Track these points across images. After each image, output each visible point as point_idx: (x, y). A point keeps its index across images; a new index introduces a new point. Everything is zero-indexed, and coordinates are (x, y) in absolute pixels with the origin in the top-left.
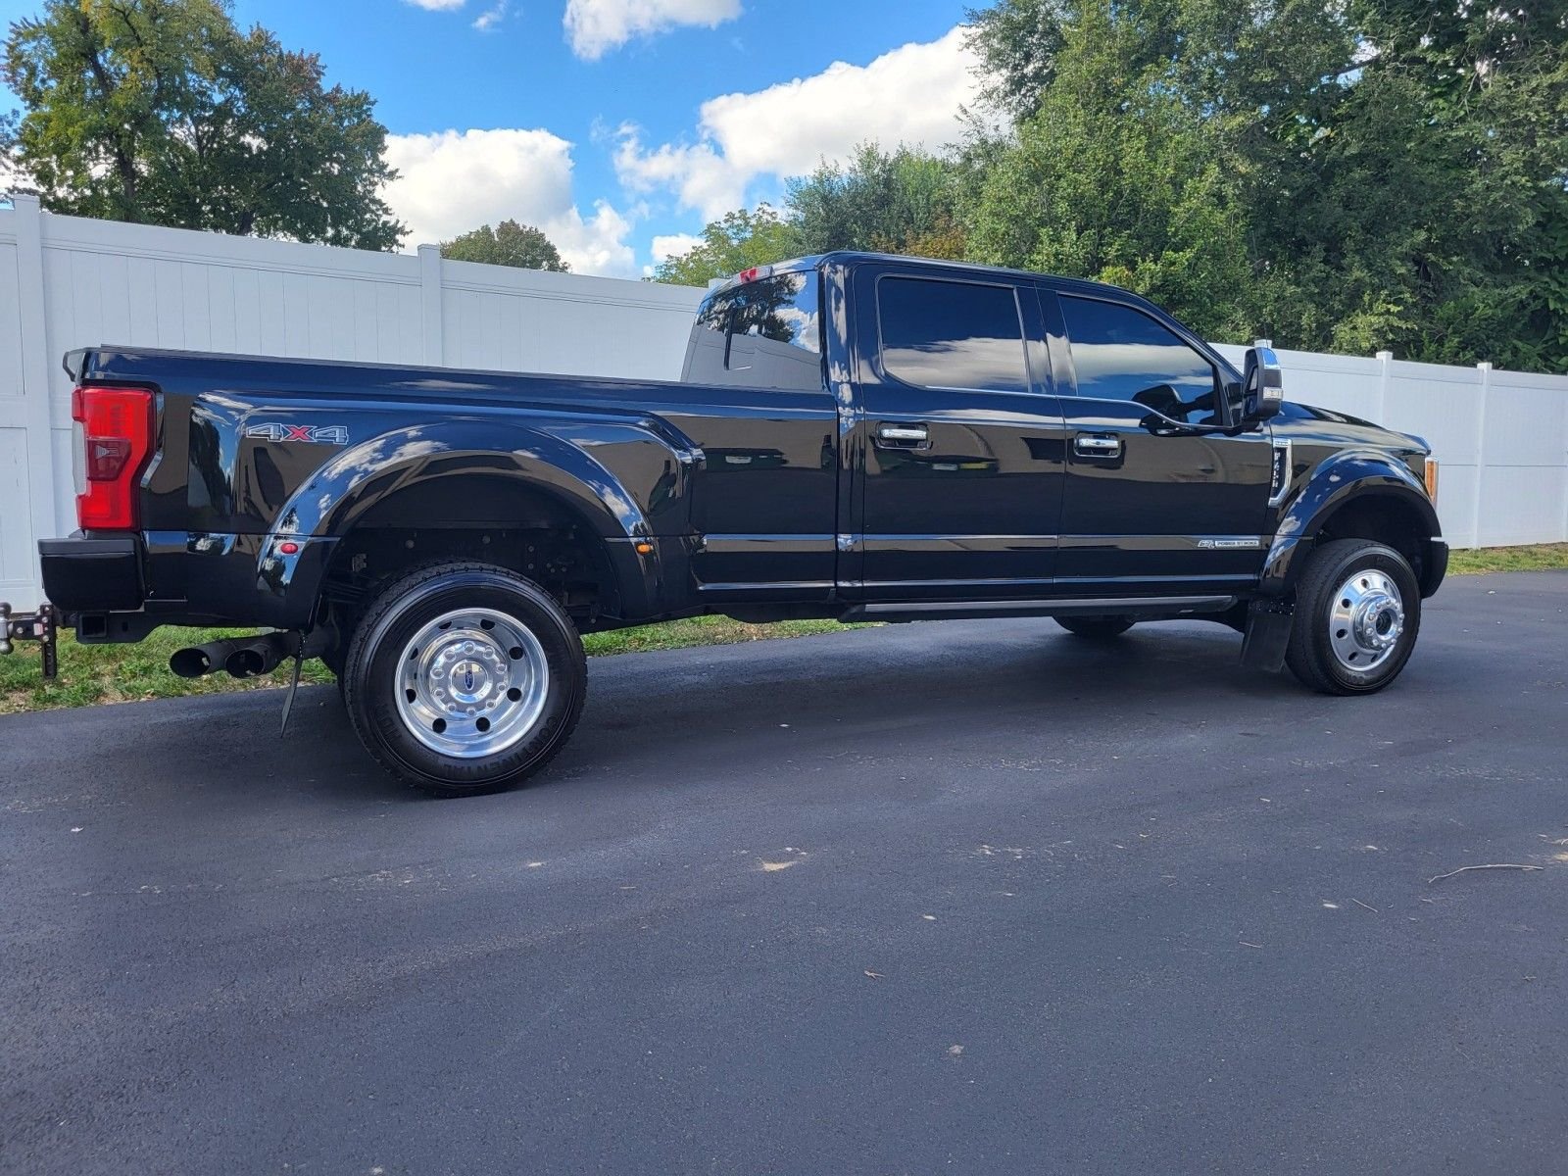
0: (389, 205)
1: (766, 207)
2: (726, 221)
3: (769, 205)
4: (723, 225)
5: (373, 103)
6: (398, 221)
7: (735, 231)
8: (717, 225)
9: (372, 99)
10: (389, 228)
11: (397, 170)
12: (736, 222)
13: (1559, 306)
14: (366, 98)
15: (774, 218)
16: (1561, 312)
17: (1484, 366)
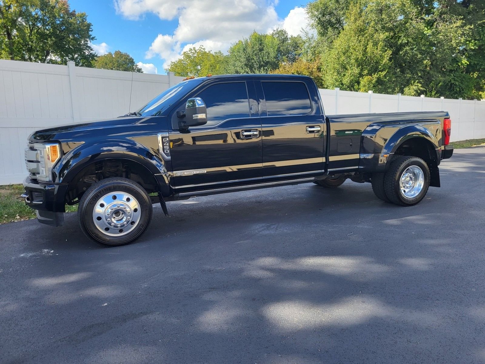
0: (92, 48)
1: (202, 47)
2: (189, 51)
3: (203, 46)
4: (189, 52)
5: (87, 16)
6: (95, 53)
7: (192, 54)
8: (187, 52)
9: (86, 15)
10: (92, 55)
11: (95, 37)
12: (192, 51)
13: (454, 82)
14: (85, 14)
15: (204, 50)
16: (455, 84)
17: (442, 98)
